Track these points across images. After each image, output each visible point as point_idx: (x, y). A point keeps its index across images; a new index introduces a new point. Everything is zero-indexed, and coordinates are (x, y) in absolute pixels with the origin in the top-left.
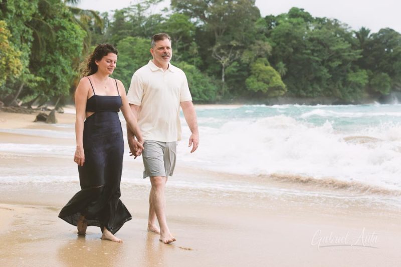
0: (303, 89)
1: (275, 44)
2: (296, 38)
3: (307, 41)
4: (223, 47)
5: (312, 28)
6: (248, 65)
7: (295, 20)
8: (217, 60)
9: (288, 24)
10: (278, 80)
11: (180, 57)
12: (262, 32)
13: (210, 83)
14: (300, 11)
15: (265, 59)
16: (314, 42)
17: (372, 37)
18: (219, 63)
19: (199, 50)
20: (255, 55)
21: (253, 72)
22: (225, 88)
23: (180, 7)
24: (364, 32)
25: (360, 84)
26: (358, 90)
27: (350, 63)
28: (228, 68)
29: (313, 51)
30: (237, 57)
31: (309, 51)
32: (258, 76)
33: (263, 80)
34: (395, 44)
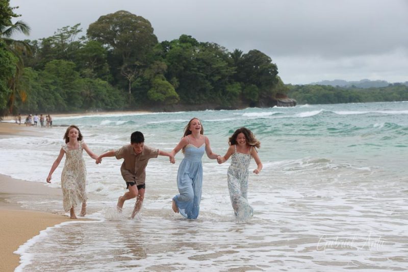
0: (192, 98)
1: (169, 64)
2: (185, 59)
3: (194, 61)
4: (129, 67)
5: (197, 51)
6: (149, 80)
7: (184, 45)
8: (125, 77)
9: (179, 48)
10: (172, 91)
11: (96, 75)
12: (159, 55)
13: (120, 94)
14: (188, 38)
15: (162, 75)
16: (200, 61)
17: (243, 57)
18: (126, 79)
19: (110, 69)
20: (155, 72)
21: (153, 85)
22: (132, 99)
23: (94, 36)
24: (237, 53)
25: (236, 93)
26: (234, 98)
27: (227, 77)
28: (134, 83)
29: (198, 68)
30: (140, 74)
31: (196, 69)
32: (157, 89)
33: (161, 92)
34: (261, 62)
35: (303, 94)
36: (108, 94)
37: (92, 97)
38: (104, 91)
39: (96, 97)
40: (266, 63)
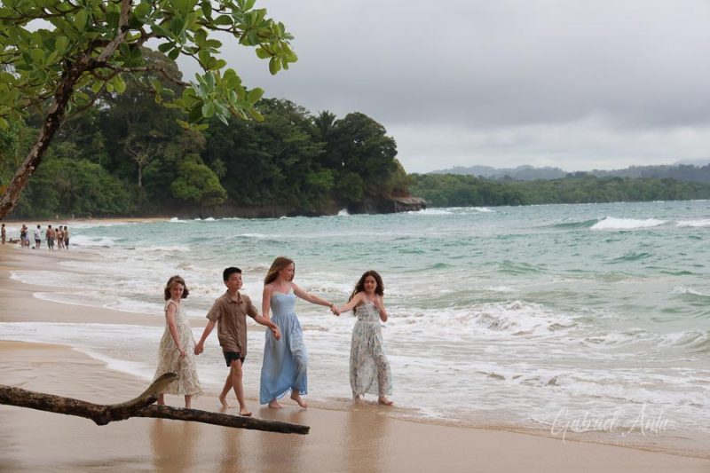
0: (248, 195)
2: (237, 127)
3: (253, 130)
4: (139, 139)
6: (174, 163)
8: (131, 157)
10: (215, 183)
13: (122, 188)
15: (197, 155)
16: (262, 132)
17: (337, 126)
18: (134, 161)
19: (105, 143)
20: (183, 150)
21: (181, 172)
22: (144, 195)
24: (326, 118)
25: (324, 187)
26: (321, 196)
27: (310, 160)
28: (147, 167)
29: (258, 142)
30: (159, 152)
31: (255, 144)
32: (188, 179)
33: (195, 184)
34: (368, 135)
35: (425, 190)
36: (101, 187)
37: (75, 191)
38: (96, 180)
39: (83, 192)
40: (376, 136)
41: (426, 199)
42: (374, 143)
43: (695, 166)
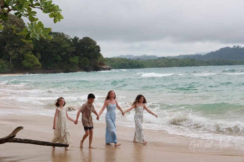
0: (49, 66)
1: (35, 45)
2: (45, 42)
3: (50, 43)
4: (10, 46)
5: (52, 37)
6: (23, 55)
8: (7, 53)
10: (37, 61)
13: (4, 63)
15: (31, 52)
16: (54, 44)
17: (79, 41)
20: (26, 50)
21: (25, 58)
22: (12, 66)
24: (76, 39)
25: (75, 63)
26: (74, 65)
27: (70, 53)
28: (13, 56)
29: (52, 47)
30: (17, 51)
31: (51, 48)
32: (27, 60)
33: (30, 62)
34: (90, 44)
35: (110, 63)
40: (93, 45)
41: (111, 66)
42: (93, 47)
43: (201, 54)
